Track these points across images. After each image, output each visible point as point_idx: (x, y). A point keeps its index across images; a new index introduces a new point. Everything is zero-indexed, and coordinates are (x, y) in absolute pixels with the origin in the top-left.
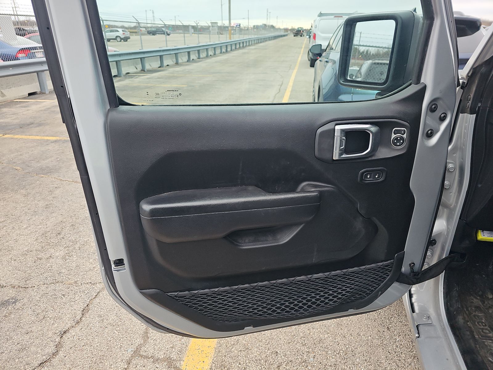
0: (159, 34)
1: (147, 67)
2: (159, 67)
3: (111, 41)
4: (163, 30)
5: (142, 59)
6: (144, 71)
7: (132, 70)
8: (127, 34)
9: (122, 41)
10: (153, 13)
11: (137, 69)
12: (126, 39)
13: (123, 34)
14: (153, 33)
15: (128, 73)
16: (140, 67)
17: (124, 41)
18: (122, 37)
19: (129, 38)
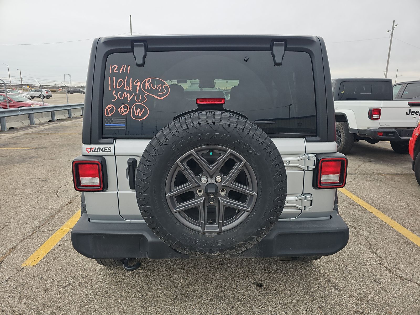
0: (76, 93)
1: (73, 115)
2: (81, 116)
3: (35, 98)
4: (80, 90)
5: (69, 110)
6: (71, 118)
7: (61, 117)
8: (50, 93)
9: (45, 98)
10: (70, 76)
11: (65, 116)
12: (48, 97)
13: (46, 93)
14: (72, 92)
15: (59, 119)
16: (67, 115)
17: (47, 98)
18: (45, 95)
19: (51, 96)
